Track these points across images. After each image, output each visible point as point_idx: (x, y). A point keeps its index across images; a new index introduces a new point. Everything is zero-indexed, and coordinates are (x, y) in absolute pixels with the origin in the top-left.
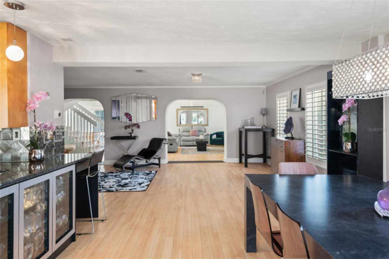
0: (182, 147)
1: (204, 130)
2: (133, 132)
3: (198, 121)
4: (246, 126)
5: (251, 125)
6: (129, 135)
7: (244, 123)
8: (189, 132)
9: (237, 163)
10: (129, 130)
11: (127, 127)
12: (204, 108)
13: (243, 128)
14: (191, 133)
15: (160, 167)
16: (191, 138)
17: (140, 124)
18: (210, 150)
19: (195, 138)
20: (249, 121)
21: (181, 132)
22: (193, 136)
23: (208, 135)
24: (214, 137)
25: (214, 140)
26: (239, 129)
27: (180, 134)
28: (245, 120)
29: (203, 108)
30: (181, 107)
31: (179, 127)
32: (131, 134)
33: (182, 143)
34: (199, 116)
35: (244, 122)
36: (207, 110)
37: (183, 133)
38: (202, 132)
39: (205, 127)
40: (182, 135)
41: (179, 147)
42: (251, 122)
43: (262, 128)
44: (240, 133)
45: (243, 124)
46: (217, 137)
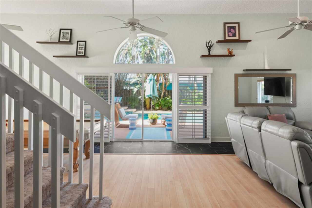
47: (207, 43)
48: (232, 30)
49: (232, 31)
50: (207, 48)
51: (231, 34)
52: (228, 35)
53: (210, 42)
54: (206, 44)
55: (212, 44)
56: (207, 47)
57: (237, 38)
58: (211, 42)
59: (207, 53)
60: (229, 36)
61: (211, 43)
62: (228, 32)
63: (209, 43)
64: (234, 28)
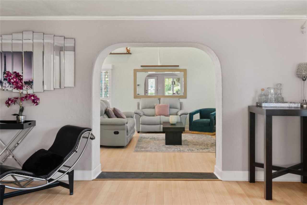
0: (140, 135)
1: (179, 106)
2: (24, 113)
3: (173, 90)
4: (266, 102)
5: (277, 101)
6: (14, 118)
7: (261, 95)
8: (154, 108)
9: (244, 182)
10: (15, 108)
11: (10, 102)
12: (180, 68)
13: (259, 106)
14: (157, 110)
15: (71, 192)
16: (156, 119)
17: (38, 96)
18: (188, 143)
19: (164, 119)
20: (272, 91)
21: (140, 108)
22: (160, 115)
23: (186, 114)
24: (197, 117)
25: (196, 122)
26: (249, 108)
27: (139, 111)
28: (263, 90)
29: (177, 68)
30: (141, 66)
31: (138, 100)
32: (18, 115)
33: (141, 128)
34: (174, 82)
35: (260, 92)
36: (185, 71)
37: (143, 110)
39: (182, 100)
40: (142, 114)
41: (136, 134)
42: (276, 94)
43: (302, 107)
44: (252, 117)
45: (257, 98)
46: (201, 117)
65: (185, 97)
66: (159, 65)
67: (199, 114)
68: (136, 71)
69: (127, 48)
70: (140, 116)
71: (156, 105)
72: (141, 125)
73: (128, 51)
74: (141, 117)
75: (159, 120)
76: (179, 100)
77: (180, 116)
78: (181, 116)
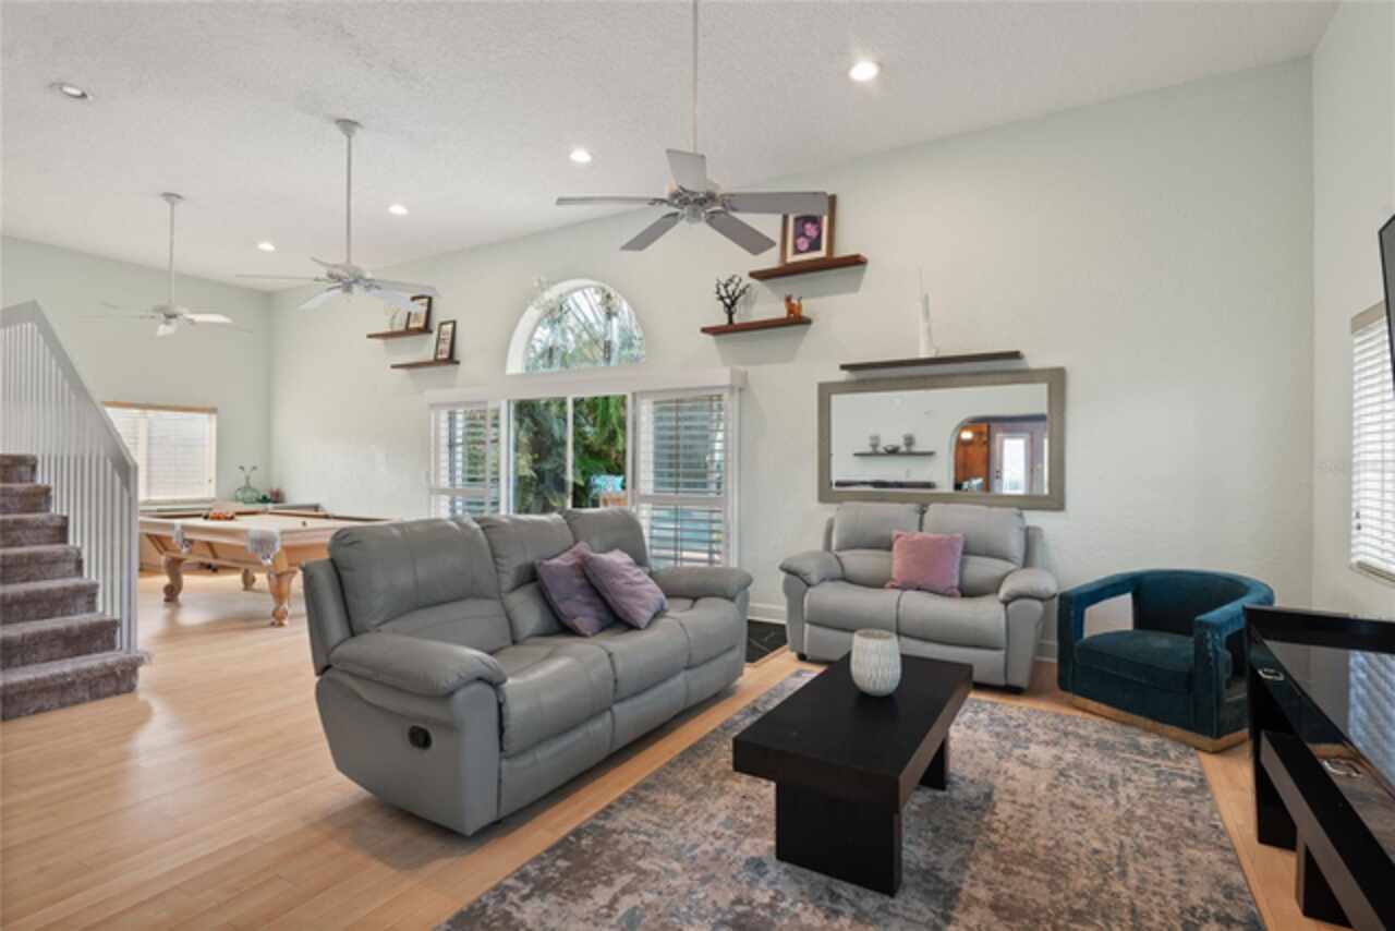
1: (1015, 545)
12: (1034, 361)
14: (897, 560)
16: (886, 602)
22: (904, 587)
24: (1112, 617)
25: (1108, 646)
29: (1018, 364)
36: (1056, 380)
37: (845, 555)
38: (1006, 558)
39: (1034, 518)
46: (1143, 618)
47: (722, 287)
48: (808, 226)
49: (808, 233)
50: (721, 303)
51: (803, 244)
52: (795, 246)
53: (731, 280)
54: (716, 290)
55: (741, 287)
56: (722, 298)
57: (822, 253)
58: (736, 280)
59: (724, 321)
60: (797, 251)
61: (737, 285)
62: (796, 237)
63: (726, 286)
64: (815, 221)
65: (1055, 501)
66: (923, 354)
67: (1127, 598)
68: (826, 391)
69: (788, 299)
70: (804, 586)
71: (898, 536)
72: (807, 626)
73: (791, 309)
74: (810, 590)
75: (894, 611)
76: (1021, 516)
77: (1006, 603)
78: (1010, 606)
